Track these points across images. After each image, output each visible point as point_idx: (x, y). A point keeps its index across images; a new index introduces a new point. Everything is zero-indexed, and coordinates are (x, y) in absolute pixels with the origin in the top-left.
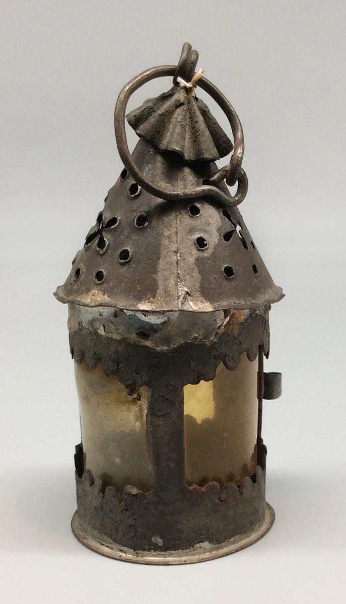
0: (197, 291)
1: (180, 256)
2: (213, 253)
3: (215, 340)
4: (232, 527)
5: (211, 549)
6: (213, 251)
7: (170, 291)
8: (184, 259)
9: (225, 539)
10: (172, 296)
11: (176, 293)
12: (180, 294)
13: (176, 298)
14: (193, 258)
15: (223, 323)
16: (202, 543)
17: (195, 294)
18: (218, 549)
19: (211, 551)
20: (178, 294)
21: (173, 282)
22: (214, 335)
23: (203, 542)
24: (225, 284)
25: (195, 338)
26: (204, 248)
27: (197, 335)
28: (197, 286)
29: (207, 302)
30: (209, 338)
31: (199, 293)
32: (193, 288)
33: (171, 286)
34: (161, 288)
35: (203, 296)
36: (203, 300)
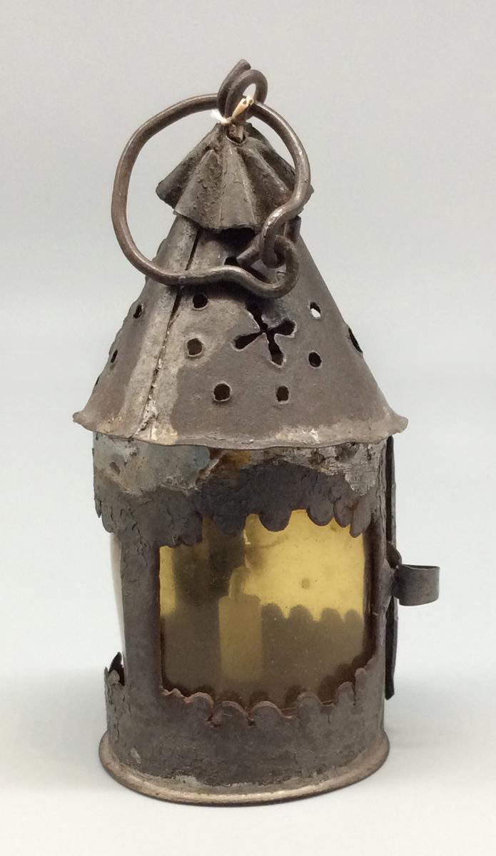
0: (167, 416)
1: (162, 363)
2: (207, 364)
3: (196, 489)
4: (234, 768)
5: (200, 789)
6: (208, 362)
7: (134, 411)
8: (166, 369)
9: (223, 782)
10: (135, 417)
11: (140, 414)
12: (144, 417)
13: (138, 421)
14: (177, 368)
15: (208, 466)
16: (186, 777)
17: (164, 419)
18: (209, 792)
19: (199, 791)
20: (142, 415)
21: (141, 399)
22: (195, 482)
23: (188, 775)
24: (211, 409)
25: (169, 482)
26: (196, 355)
27: (171, 477)
28: (169, 408)
29: (174, 432)
30: (188, 485)
31: (169, 418)
32: (164, 409)
33: (137, 403)
34: (126, 404)
35: (172, 424)
36: (171, 429)
